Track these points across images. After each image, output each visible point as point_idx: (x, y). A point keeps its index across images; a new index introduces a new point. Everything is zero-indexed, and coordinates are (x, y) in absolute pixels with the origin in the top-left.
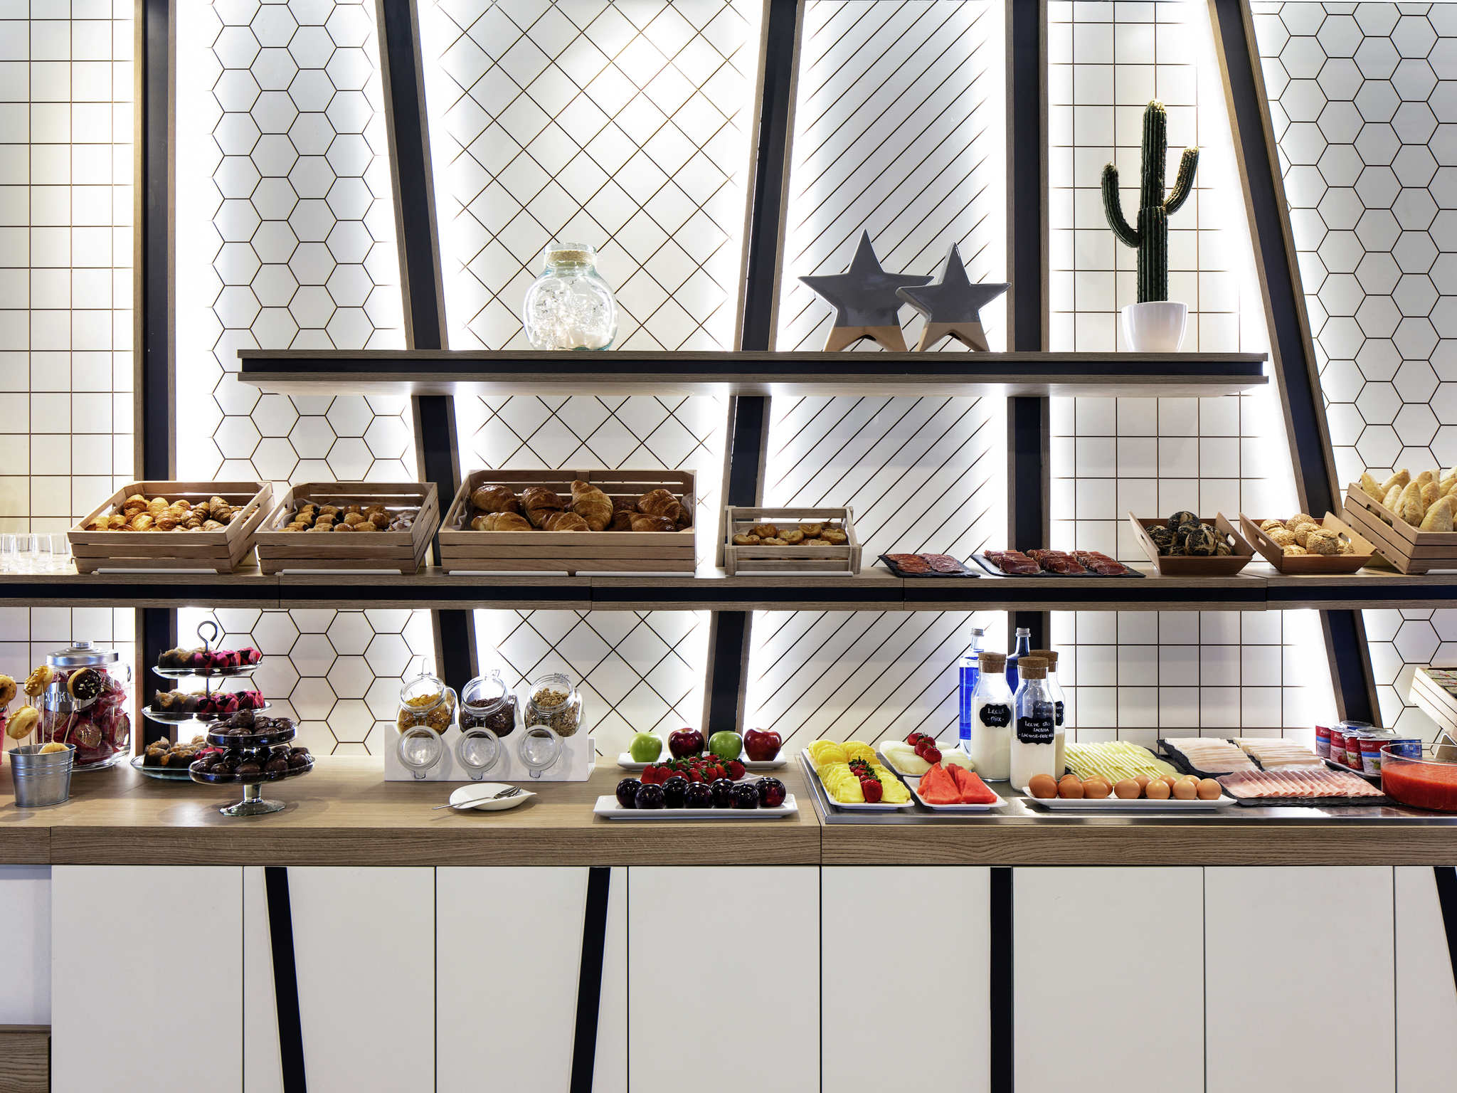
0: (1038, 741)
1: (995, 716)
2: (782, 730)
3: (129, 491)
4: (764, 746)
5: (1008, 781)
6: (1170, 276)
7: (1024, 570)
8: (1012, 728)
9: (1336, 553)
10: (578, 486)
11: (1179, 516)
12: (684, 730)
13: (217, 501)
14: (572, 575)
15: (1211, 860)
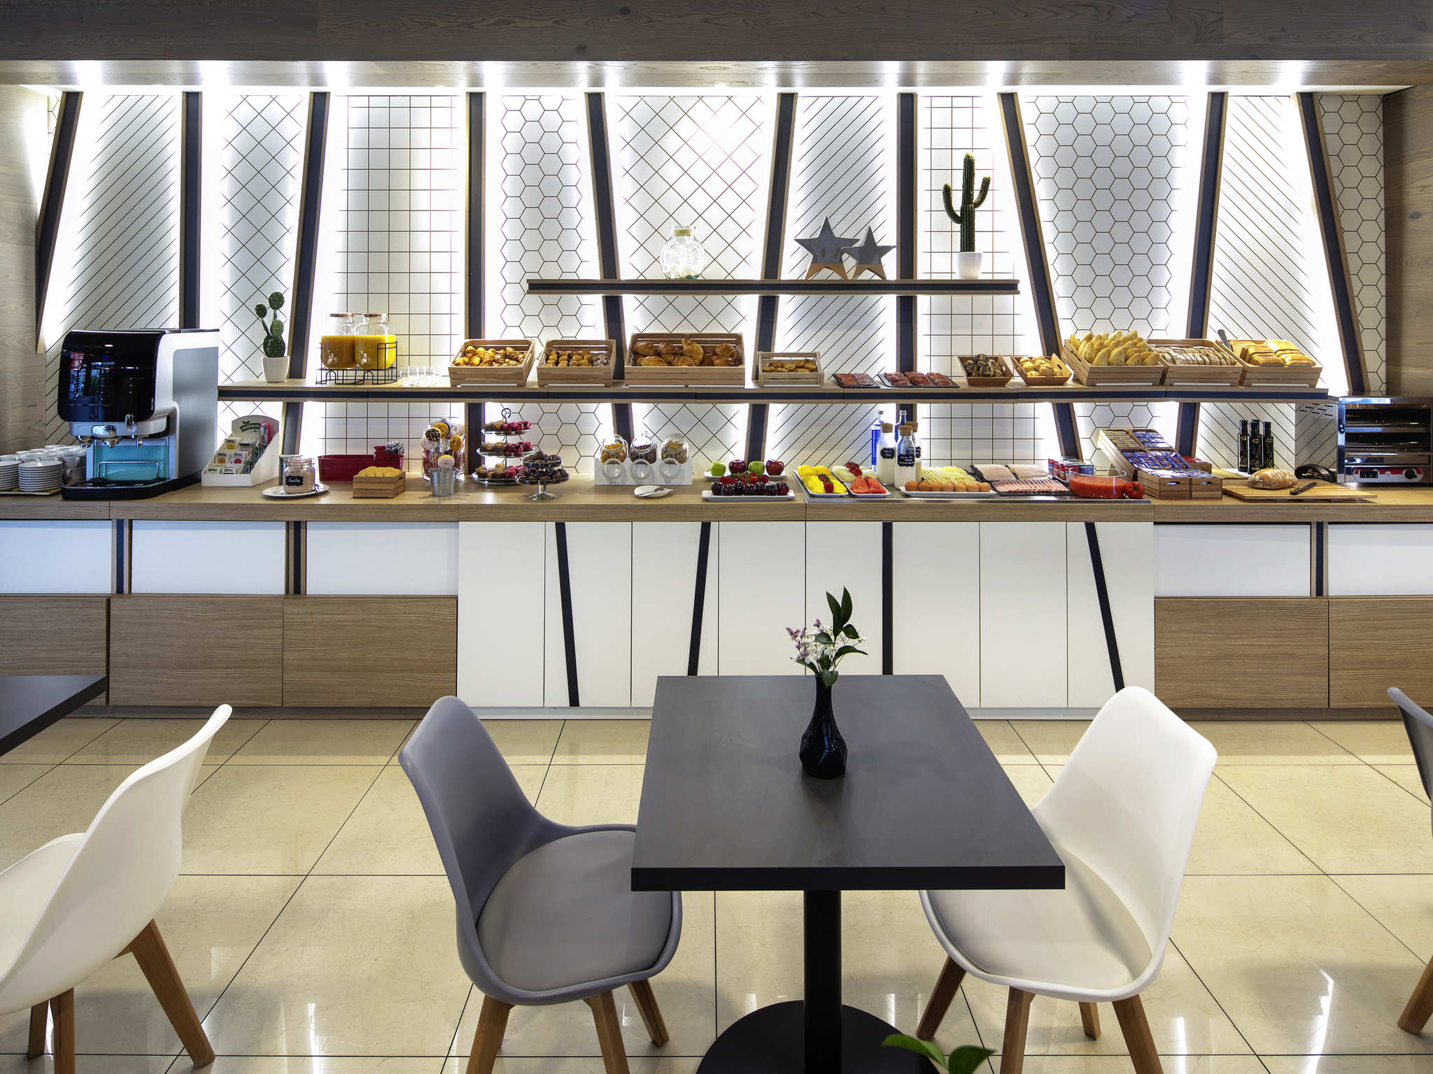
0: (907, 465)
1: (887, 453)
2: (784, 460)
3: (466, 345)
4: (776, 468)
5: (893, 485)
6: (977, 235)
7: (902, 384)
8: (896, 459)
9: (1053, 375)
10: (686, 342)
11: (978, 356)
12: (736, 461)
13: (510, 350)
14: (687, 386)
15: (982, 520)
